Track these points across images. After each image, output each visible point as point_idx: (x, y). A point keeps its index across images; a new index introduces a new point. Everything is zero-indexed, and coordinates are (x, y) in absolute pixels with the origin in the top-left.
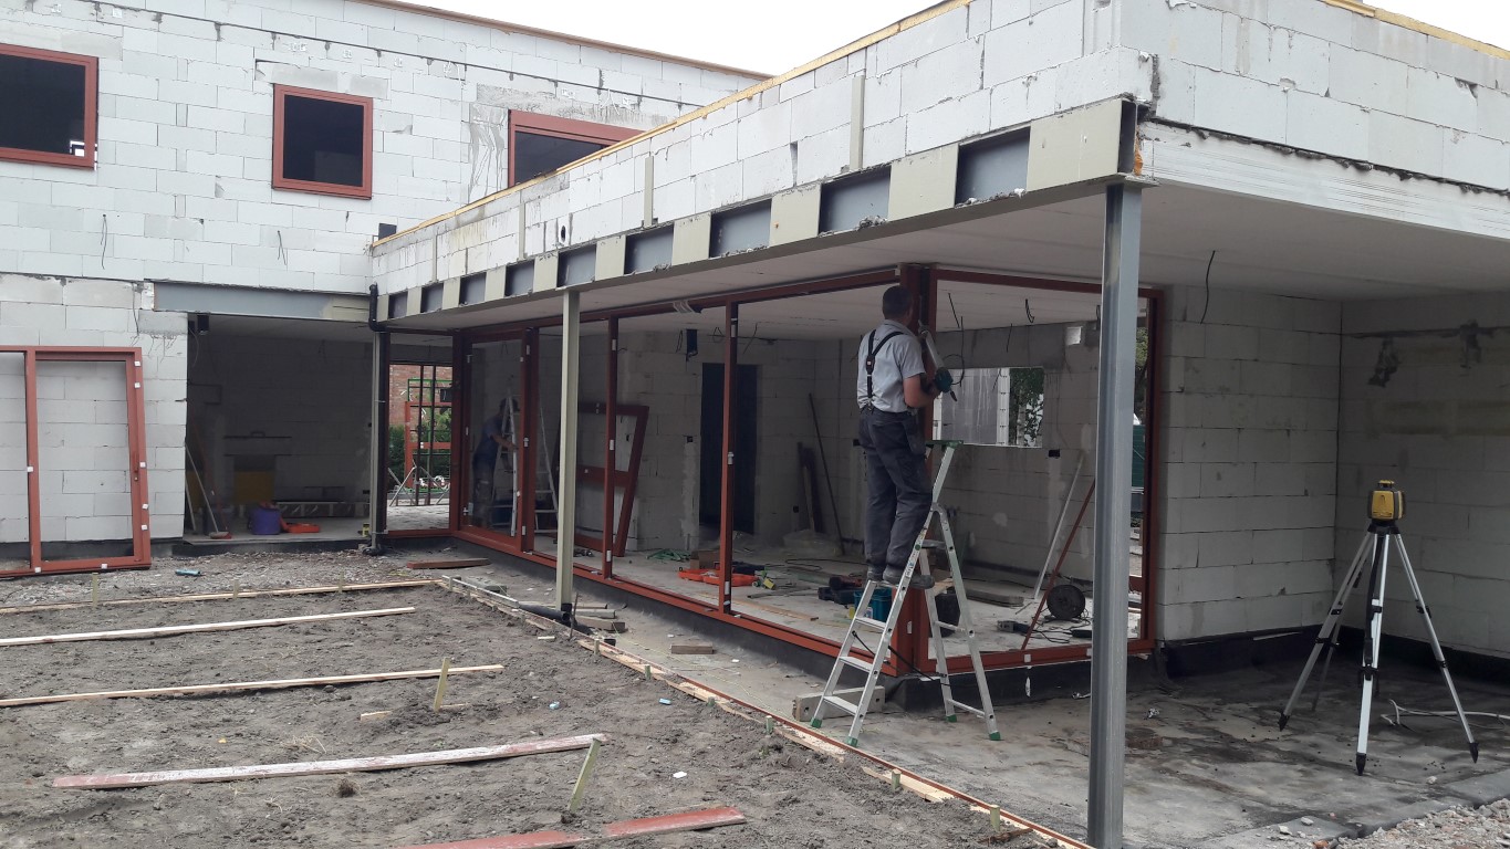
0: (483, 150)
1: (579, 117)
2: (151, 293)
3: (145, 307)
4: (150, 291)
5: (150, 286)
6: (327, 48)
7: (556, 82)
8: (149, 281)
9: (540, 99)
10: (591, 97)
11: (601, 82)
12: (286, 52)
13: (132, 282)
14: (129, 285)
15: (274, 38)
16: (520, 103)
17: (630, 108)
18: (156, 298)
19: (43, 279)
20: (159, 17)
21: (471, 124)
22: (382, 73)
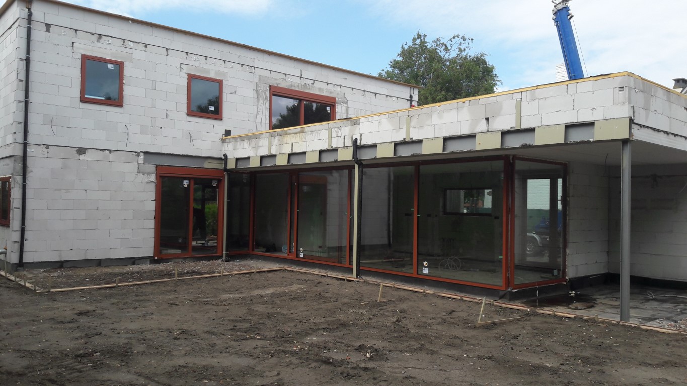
0: (261, 101)
1: (294, 89)
2: (142, 157)
3: (140, 162)
4: (142, 156)
5: (142, 154)
6: (206, 59)
7: (286, 74)
8: (142, 152)
9: (280, 81)
10: (297, 81)
11: (301, 75)
12: (192, 60)
13: (135, 152)
14: (134, 153)
15: (187, 55)
16: (273, 83)
17: (310, 85)
18: (145, 160)
19: (103, 151)
20: (146, 46)
21: (257, 91)
22: (225, 70)
